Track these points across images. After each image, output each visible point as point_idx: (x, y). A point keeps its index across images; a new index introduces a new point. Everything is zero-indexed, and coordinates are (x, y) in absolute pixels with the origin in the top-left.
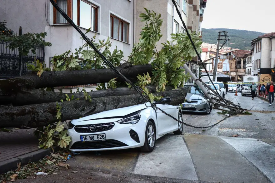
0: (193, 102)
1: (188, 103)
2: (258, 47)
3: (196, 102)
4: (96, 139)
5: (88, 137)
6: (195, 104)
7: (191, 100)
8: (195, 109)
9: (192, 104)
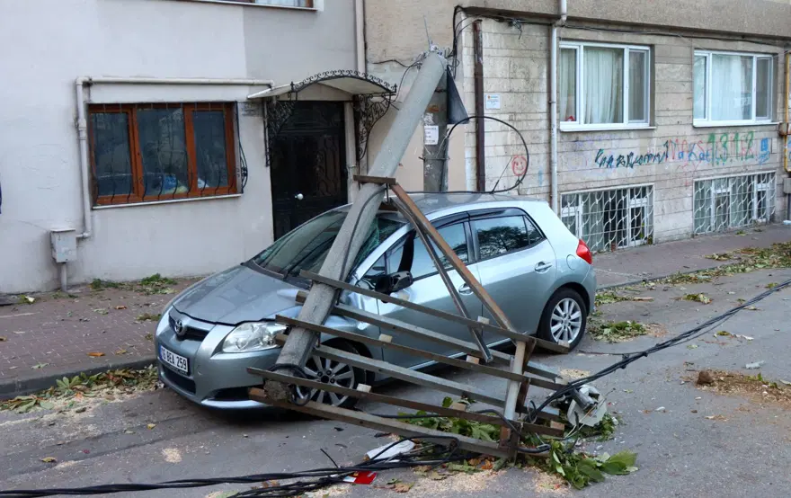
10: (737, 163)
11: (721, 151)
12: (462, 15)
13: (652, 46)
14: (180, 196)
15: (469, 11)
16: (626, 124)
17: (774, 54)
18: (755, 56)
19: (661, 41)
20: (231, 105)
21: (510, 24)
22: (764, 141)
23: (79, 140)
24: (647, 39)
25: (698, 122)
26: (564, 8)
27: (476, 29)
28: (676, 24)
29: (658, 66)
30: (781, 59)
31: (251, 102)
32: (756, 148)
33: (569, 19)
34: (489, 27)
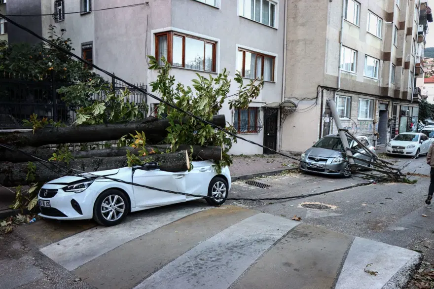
0: (321, 160)
1: (316, 161)
3: (326, 160)
4: (46, 205)
5: (42, 202)
6: (324, 163)
7: (319, 158)
8: (323, 170)
9: (319, 163)
10: (365, 130)
11: (362, 127)
12: (320, 88)
13: (351, 97)
14: (245, 133)
15: (322, 87)
16: (345, 118)
17: (373, 100)
18: (370, 100)
19: (353, 96)
20: (257, 108)
21: (328, 90)
22: (370, 125)
23: (232, 116)
24: (351, 95)
25: (359, 119)
26: (339, 87)
27: (322, 91)
28: (357, 91)
29: (352, 102)
30: (375, 101)
31: (262, 107)
32: (369, 127)
33: (340, 90)
34: (325, 91)
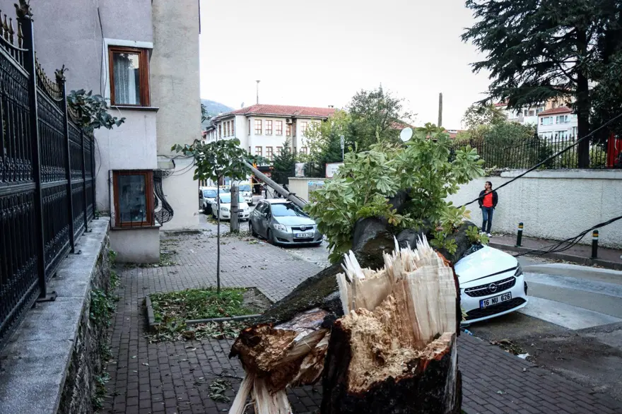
2: (229, 129)
4: (500, 301)
5: (490, 301)
8: (312, 239)
9: (307, 231)
